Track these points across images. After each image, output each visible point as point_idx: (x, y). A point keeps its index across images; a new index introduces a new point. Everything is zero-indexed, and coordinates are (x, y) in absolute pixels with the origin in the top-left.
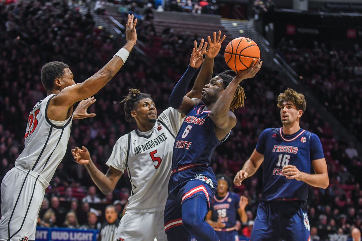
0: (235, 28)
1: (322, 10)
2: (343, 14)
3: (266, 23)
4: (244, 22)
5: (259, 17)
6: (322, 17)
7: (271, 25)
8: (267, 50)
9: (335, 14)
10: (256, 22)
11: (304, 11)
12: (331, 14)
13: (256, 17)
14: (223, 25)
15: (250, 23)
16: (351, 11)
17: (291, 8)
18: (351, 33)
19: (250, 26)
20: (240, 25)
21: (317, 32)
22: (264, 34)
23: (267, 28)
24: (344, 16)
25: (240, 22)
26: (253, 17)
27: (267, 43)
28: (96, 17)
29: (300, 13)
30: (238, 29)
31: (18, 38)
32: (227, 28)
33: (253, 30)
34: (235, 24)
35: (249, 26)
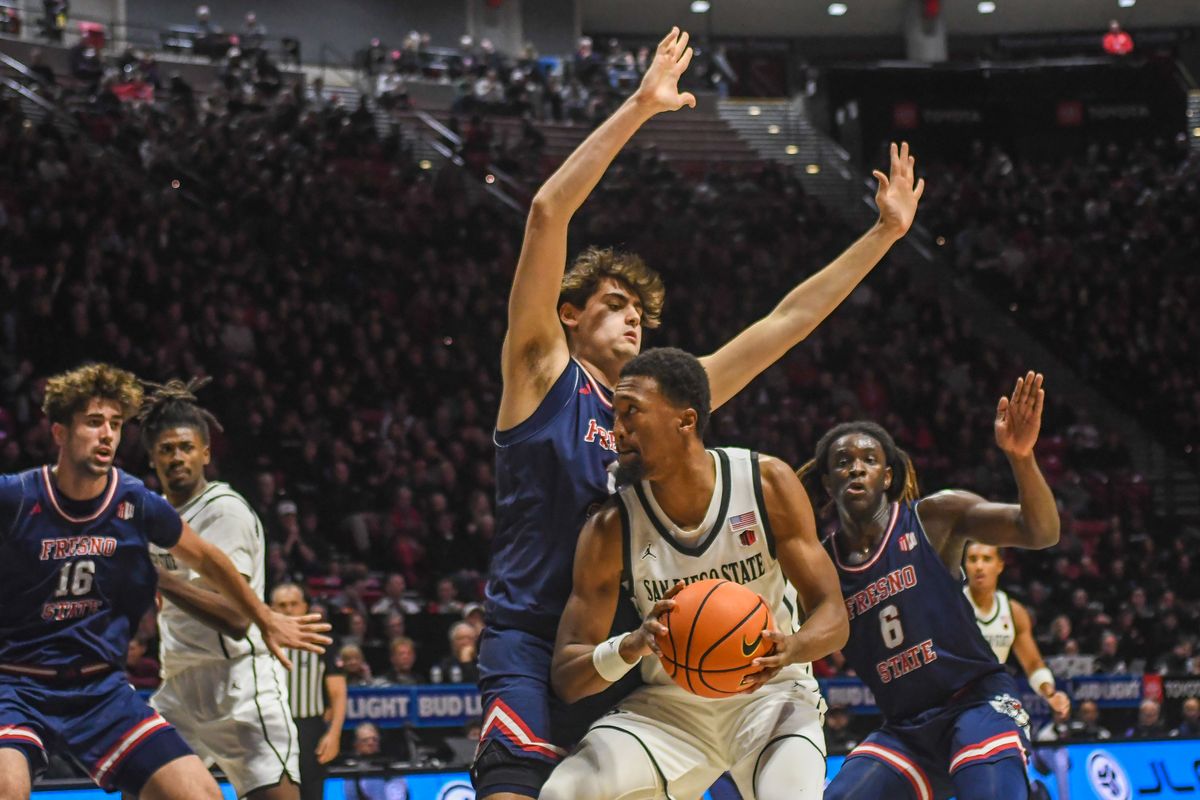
0: (756, 120)
1: (985, 57)
2: (1042, 63)
3: (838, 102)
4: (780, 104)
5: (818, 87)
6: (987, 75)
7: (853, 110)
8: (846, 174)
9: (1022, 66)
10: (811, 101)
11: (936, 65)
12: (1011, 66)
13: (811, 88)
14: (725, 116)
15: (795, 107)
16: (1068, 52)
17: (902, 55)
18: (1069, 114)
19: (797, 114)
20: (768, 111)
21: (975, 116)
22: (834, 133)
23: (841, 116)
24: (1045, 69)
25: (768, 104)
26: (803, 88)
27: (845, 156)
28: (385, 116)
29: (925, 69)
30: (765, 123)
31: (176, 185)
32: (734, 122)
33: (804, 125)
34: (755, 111)
35: (791, 114)
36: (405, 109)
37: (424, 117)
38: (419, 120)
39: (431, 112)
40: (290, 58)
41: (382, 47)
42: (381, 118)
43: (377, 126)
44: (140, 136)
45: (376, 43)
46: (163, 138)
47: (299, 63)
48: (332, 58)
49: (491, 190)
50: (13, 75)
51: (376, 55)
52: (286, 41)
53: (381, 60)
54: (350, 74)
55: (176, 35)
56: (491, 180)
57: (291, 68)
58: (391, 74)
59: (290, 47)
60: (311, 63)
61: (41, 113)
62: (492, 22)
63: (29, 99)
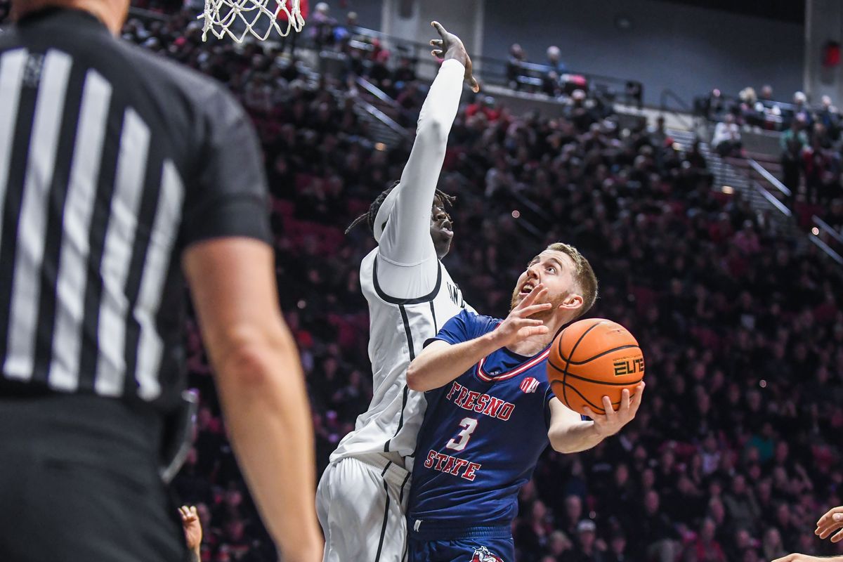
36: (739, 157)
37: (756, 166)
38: (751, 168)
39: (762, 162)
40: (634, 101)
41: (722, 97)
42: (714, 165)
43: (711, 171)
44: (487, 166)
45: (717, 92)
46: (507, 169)
47: (640, 106)
48: (671, 103)
49: (815, 240)
50: (372, 100)
51: (714, 104)
52: (630, 85)
53: (719, 109)
54: (689, 121)
55: (526, 73)
56: (815, 231)
57: (633, 110)
58: (728, 123)
59: (634, 90)
60: (652, 107)
61: (395, 138)
62: (828, 81)
63: (385, 124)
